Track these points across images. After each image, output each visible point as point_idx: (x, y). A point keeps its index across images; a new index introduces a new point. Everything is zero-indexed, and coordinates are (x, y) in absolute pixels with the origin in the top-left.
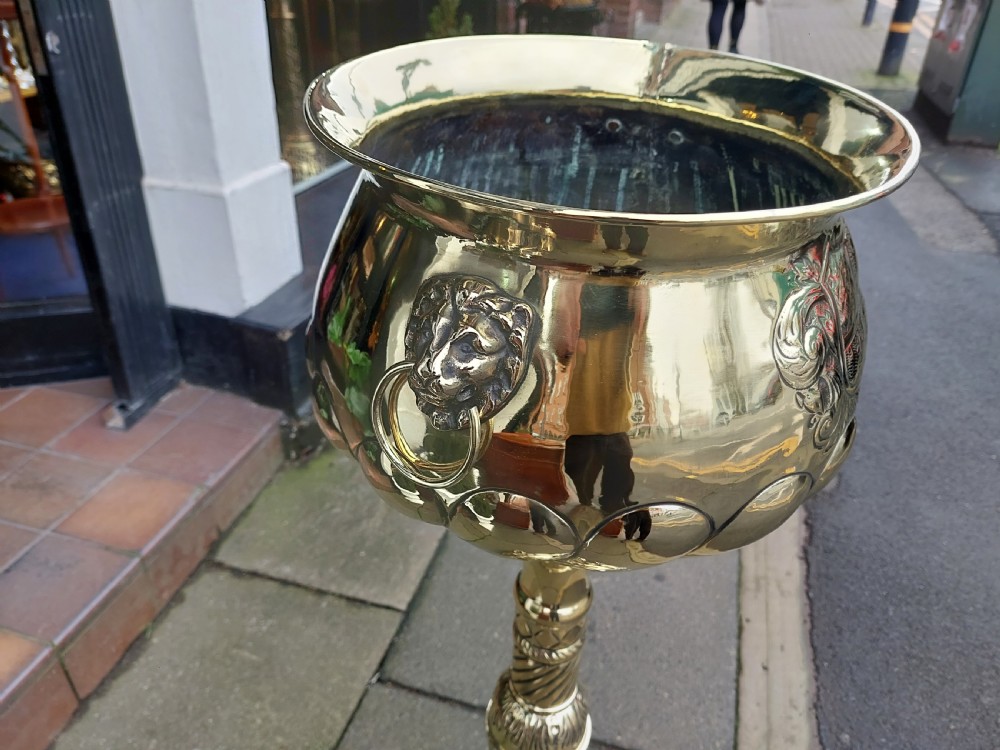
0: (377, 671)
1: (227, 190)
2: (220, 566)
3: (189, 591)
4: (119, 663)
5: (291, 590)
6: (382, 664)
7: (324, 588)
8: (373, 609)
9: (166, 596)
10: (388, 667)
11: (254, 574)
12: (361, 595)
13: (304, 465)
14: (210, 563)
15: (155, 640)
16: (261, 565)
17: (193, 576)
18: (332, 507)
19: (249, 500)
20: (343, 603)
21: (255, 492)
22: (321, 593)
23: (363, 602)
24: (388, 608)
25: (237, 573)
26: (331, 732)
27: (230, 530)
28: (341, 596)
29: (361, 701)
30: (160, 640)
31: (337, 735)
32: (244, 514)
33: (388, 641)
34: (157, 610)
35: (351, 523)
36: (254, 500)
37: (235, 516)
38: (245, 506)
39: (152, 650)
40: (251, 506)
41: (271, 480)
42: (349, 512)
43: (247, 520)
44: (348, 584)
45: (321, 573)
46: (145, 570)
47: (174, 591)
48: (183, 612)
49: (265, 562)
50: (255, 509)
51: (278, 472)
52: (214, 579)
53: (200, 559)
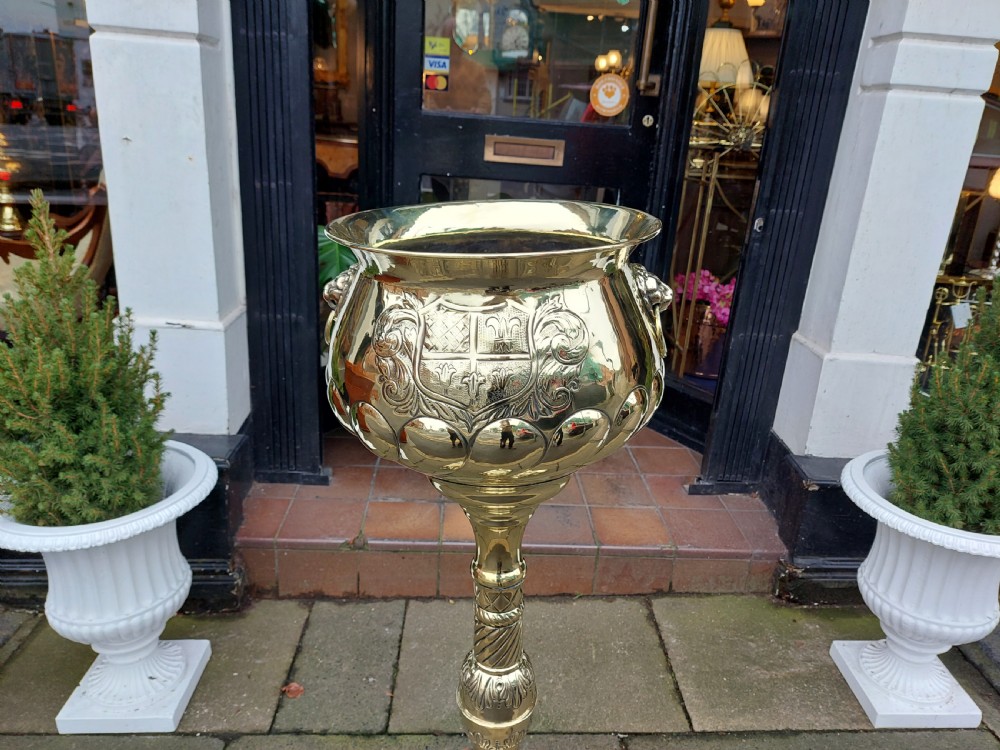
0: (629, 734)
1: (827, 357)
2: (649, 605)
3: (619, 601)
4: (551, 596)
5: (661, 650)
6: (636, 734)
7: (674, 669)
8: (680, 709)
9: (605, 589)
10: (636, 740)
11: (656, 626)
12: (686, 695)
13: (777, 606)
14: (646, 598)
15: (574, 604)
16: (665, 625)
17: (632, 596)
18: (752, 641)
19: (712, 591)
20: (672, 687)
21: (721, 590)
22: (670, 669)
23: (682, 700)
24: (688, 718)
25: (651, 616)
26: (564, 725)
27: (680, 594)
28: (676, 683)
29: (599, 733)
30: (576, 606)
31: (565, 730)
32: (699, 594)
33: (658, 731)
34: (594, 593)
35: (747, 659)
36: (716, 594)
37: (690, 590)
38: (706, 591)
39: (568, 606)
40: (708, 595)
41: (743, 594)
42: (757, 653)
43: (696, 599)
44: (689, 682)
45: (685, 662)
46: (597, 558)
47: (611, 592)
48: (600, 607)
49: (671, 626)
50: (709, 599)
51: (754, 593)
52: (636, 608)
53: (645, 592)
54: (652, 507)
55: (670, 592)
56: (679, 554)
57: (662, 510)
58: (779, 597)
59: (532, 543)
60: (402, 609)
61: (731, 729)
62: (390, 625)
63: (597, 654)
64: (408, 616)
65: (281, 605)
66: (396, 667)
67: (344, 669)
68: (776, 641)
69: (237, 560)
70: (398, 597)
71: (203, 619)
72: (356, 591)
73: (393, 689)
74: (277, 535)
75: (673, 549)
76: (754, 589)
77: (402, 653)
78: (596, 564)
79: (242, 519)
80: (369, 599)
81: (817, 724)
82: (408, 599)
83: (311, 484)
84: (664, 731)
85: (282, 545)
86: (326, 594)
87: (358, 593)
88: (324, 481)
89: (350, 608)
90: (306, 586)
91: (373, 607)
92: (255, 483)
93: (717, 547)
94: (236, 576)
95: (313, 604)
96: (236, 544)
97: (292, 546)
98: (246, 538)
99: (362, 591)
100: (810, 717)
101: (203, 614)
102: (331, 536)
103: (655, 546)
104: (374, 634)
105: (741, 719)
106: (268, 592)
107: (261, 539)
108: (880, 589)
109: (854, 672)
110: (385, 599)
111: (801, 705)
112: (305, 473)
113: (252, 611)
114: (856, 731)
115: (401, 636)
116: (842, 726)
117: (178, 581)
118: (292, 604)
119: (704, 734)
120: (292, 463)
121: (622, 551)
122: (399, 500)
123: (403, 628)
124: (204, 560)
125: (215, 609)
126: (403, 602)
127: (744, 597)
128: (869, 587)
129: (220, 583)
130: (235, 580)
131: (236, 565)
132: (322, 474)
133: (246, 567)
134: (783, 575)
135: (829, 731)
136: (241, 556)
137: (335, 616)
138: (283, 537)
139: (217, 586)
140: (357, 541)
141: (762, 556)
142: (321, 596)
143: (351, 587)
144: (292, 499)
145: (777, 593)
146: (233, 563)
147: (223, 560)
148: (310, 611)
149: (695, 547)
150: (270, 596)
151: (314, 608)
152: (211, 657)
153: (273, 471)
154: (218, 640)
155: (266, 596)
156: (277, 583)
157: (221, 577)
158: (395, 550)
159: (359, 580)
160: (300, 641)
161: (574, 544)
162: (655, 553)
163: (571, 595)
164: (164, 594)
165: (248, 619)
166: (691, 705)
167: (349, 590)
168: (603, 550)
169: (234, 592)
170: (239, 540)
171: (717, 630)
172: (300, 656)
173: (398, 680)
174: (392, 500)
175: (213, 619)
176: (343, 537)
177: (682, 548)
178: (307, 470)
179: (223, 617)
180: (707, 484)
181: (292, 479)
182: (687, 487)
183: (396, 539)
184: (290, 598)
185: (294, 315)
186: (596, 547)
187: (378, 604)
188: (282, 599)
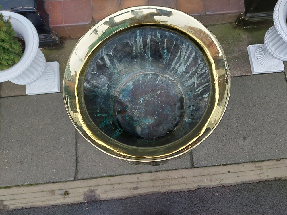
13: (235, 28)
36: (216, 25)
40: (214, 25)
51: (229, 23)
56: (207, 15)
58: (237, 24)
68: (232, 43)
69: (53, 31)
71: (51, 50)
74: (63, 22)
75: (205, 14)
81: (236, 74)
85: (67, 26)
90: (79, 35)
93: (220, 12)
94: (56, 37)
96: (51, 28)
97: (70, 26)
98: (53, 25)
100: (235, 72)
101: (50, 48)
103: (198, 13)
106: (68, 38)
107: (59, 25)
108: (271, 44)
109: (252, 57)
111: (234, 68)
113: (65, 45)
114: (247, 76)
116: (243, 74)
117: (41, 62)
124: (43, 35)
125: (53, 46)
127: (225, 25)
128: (267, 42)
129: (51, 40)
130: (56, 39)
133: (57, 33)
134: (240, 19)
135: (239, 76)
136: (54, 30)
138: (66, 23)
141: (235, 13)
144: (63, 1)
145: (237, 23)
147: (49, 34)
149: (212, 12)
152: (60, 65)
156: (70, 35)
162: (198, 16)
164: (40, 69)
169: (57, 42)
170: (51, 26)
175: (54, 49)
177: (208, 13)
184: (75, 39)
188: (73, 39)
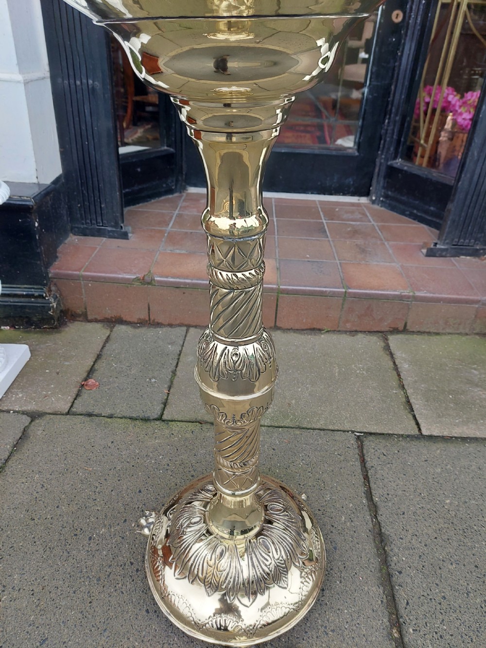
0: (365, 433)
2: (386, 340)
3: (360, 336)
4: (303, 330)
5: (395, 373)
6: (371, 434)
7: (406, 387)
8: (411, 417)
9: (349, 326)
10: (371, 438)
11: (391, 355)
12: (415, 407)
14: (384, 334)
15: (323, 336)
16: (399, 355)
17: (371, 332)
18: (475, 369)
19: (441, 331)
20: (404, 400)
21: (448, 331)
22: (402, 387)
23: (412, 410)
24: (418, 424)
25: (387, 348)
26: (308, 422)
27: (413, 333)
28: (407, 397)
29: (338, 431)
30: (324, 338)
31: (309, 426)
32: (429, 333)
33: (390, 432)
34: (339, 329)
35: (470, 382)
36: (445, 334)
37: (422, 330)
38: (435, 331)
39: (317, 337)
40: (437, 334)
41: (467, 334)
42: (480, 378)
43: (426, 337)
44: (419, 397)
45: (416, 382)
46: (344, 300)
47: (354, 329)
48: (345, 339)
49: (404, 355)
50: (438, 337)
51: (477, 334)
52: (375, 341)
53: (383, 329)
54: (393, 264)
55: (405, 331)
56: (416, 298)
57: (402, 266)
59: (289, 286)
60: (184, 333)
61: (456, 435)
62: (172, 343)
63: (339, 373)
64: (187, 338)
65: (90, 326)
66: (174, 373)
67: (133, 372)
69: (53, 288)
70: (181, 325)
71: (27, 332)
72: (147, 319)
73: (170, 388)
74: (83, 270)
75: (411, 294)
76: (477, 331)
77: (179, 363)
78: (343, 304)
79: (57, 257)
80: (158, 325)
82: (188, 326)
83: (115, 238)
84: (396, 433)
85: (86, 278)
86: (124, 319)
87: (149, 319)
88: (125, 236)
89: (143, 330)
90: (109, 313)
91: (160, 331)
92: (71, 235)
93: (449, 294)
94: (52, 300)
95: (114, 326)
96: (50, 275)
97: (95, 279)
98: (58, 271)
99: (152, 318)
101: (28, 329)
102: (125, 273)
103: (395, 291)
104: (159, 349)
105: (465, 428)
106: (80, 316)
107: (70, 272)
110: (171, 325)
112: (109, 229)
113: (67, 329)
115: (181, 352)
118: (98, 326)
119: (431, 438)
120: (99, 220)
121: (366, 294)
122: (183, 252)
123: (183, 346)
124: (26, 286)
125: (38, 326)
126: (185, 329)
127: (468, 337)
129: (39, 305)
130: (51, 303)
131: (52, 293)
132: (123, 230)
133: (61, 295)
136: (56, 285)
137: (131, 336)
138: (88, 271)
139: (37, 306)
140: (146, 278)
142: (120, 321)
143: (144, 315)
144: (98, 247)
146: (50, 291)
147: (40, 287)
148: (111, 331)
149: (431, 293)
150: (81, 319)
151: (115, 329)
152: (30, 359)
153: (85, 226)
154: (38, 347)
155: (78, 319)
156: (86, 309)
157: (40, 300)
158: (177, 286)
159: (149, 309)
160: (101, 351)
161: (325, 287)
162: (395, 297)
163: (320, 330)
165: (63, 334)
166: (421, 414)
167: (142, 317)
168: (350, 293)
169: (51, 313)
170: (52, 271)
171: (444, 360)
172: (99, 362)
173: (175, 382)
174: (178, 251)
175: (36, 333)
176: (135, 273)
177: (418, 294)
178: (112, 226)
179: (45, 331)
180: (443, 247)
181: (99, 233)
182: (424, 251)
183: (178, 277)
184: (96, 321)
185: (90, 82)
186: (344, 290)
187: (164, 329)
188: (90, 321)
